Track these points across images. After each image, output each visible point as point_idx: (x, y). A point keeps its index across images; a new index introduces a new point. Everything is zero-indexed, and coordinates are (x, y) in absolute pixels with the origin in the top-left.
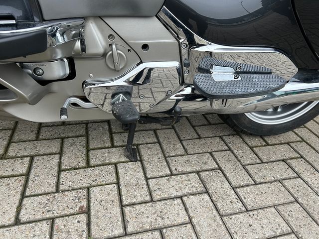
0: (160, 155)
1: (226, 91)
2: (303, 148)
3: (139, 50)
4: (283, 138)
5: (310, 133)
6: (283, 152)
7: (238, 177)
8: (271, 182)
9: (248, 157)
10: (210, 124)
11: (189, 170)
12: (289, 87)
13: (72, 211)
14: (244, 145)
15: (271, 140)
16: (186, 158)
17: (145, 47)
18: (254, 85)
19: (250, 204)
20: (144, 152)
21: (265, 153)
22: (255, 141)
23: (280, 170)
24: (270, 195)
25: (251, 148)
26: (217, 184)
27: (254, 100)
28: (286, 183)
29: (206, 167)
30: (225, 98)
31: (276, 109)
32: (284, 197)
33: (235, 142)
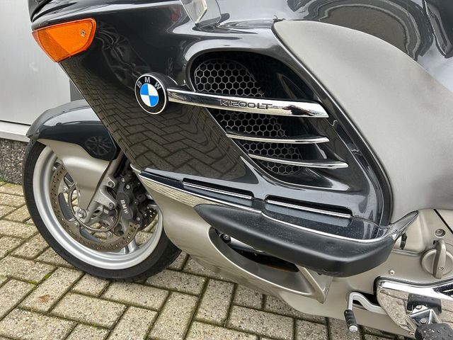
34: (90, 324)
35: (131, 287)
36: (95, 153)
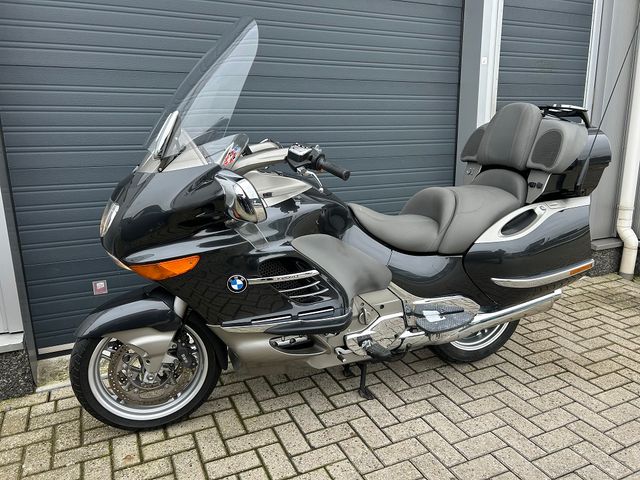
0: (389, 391)
1: (440, 328)
2: (507, 368)
3: (378, 309)
4: (490, 360)
5: (512, 354)
6: (492, 373)
7: (460, 398)
8: (486, 397)
9: (463, 382)
10: (421, 360)
11: (418, 398)
12: (478, 318)
13: (345, 437)
14: (456, 373)
15: (479, 365)
16: (412, 391)
17: (382, 307)
18: (455, 321)
19: (473, 413)
20: (374, 391)
21: (476, 376)
22: (466, 368)
23: (492, 388)
24: (488, 405)
25: (464, 374)
26: (444, 404)
27: (456, 332)
28: (497, 395)
29: (431, 395)
30: (437, 333)
31: (483, 331)
32: (497, 405)
33: (448, 371)
34: (179, 453)
35: (183, 423)
36: (162, 329)
